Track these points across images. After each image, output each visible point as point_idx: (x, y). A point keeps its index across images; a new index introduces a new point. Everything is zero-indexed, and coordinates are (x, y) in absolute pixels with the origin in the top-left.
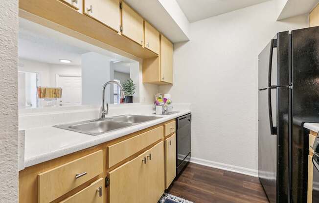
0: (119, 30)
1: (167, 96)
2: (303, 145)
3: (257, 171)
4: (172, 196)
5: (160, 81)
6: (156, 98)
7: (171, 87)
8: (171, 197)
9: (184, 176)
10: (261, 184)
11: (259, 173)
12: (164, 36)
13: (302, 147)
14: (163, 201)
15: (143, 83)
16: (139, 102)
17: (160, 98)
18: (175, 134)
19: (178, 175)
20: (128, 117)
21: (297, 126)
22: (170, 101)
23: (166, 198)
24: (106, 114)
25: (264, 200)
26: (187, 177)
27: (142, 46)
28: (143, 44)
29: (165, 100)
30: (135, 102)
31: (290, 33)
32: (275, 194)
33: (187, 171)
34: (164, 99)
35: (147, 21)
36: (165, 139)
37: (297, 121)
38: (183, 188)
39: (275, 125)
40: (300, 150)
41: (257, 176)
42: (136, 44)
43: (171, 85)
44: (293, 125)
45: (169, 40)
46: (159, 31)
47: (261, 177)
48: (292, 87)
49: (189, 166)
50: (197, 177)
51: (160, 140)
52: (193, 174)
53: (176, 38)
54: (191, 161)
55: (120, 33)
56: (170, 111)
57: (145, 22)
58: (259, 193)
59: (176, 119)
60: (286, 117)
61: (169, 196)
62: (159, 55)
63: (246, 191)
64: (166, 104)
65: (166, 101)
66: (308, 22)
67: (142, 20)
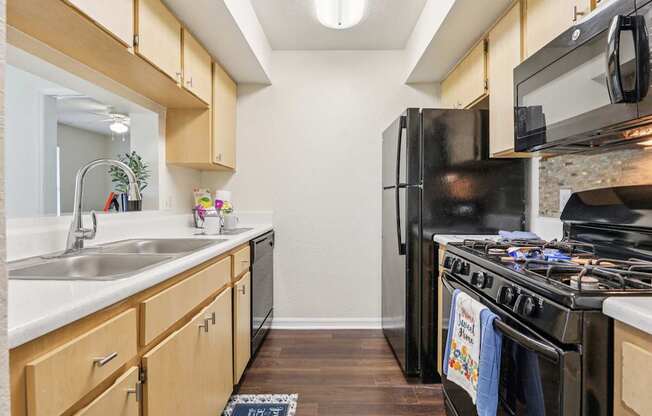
0: (131, 44)
1: (223, 195)
2: (433, 266)
3: (380, 319)
4: (246, 396)
5: (210, 162)
6: (197, 199)
7: (230, 176)
8: (244, 399)
9: (263, 357)
10: (386, 338)
11: (383, 323)
12: (223, 67)
13: (432, 270)
14: (229, 410)
15: (167, 164)
16: (157, 208)
17: (205, 199)
18: (249, 273)
19: (253, 356)
20: (140, 244)
21: (427, 240)
22: (230, 206)
23: (234, 403)
24: (90, 238)
25: (390, 358)
26: (269, 357)
27: (176, 83)
28: (179, 81)
29: (219, 204)
30: (146, 209)
31: (420, 111)
32: (404, 346)
33: (267, 345)
34: (217, 201)
35: (188, 30)
36: (233, 284)
37: (427, 233)
38: (266, 376)
39: (403, 241)
40: (430, 272)
41: (380, 327)
42: (165, 78)
43: (231, 170)
44: (423, 239)
45: (230, 76)
46: (210, 54)
47: (386, 327)
48: (421, 186)
49: (269, 336)
50: (289, 352)
51: (225, 286)
52: (279, 349)
53: (242, 73)
54: (273, 327)
55: (131, 50)
56: (232, 228)
57: (185, 31)
58: (383, 352)
59: (251, 243)
60: (416, 230)
61: (240, 399)
62: (210, 107)
63: (367, 353)
64: (221, 212)
65: (221, 206)
66: (438, 94)
67: (179, 26)
